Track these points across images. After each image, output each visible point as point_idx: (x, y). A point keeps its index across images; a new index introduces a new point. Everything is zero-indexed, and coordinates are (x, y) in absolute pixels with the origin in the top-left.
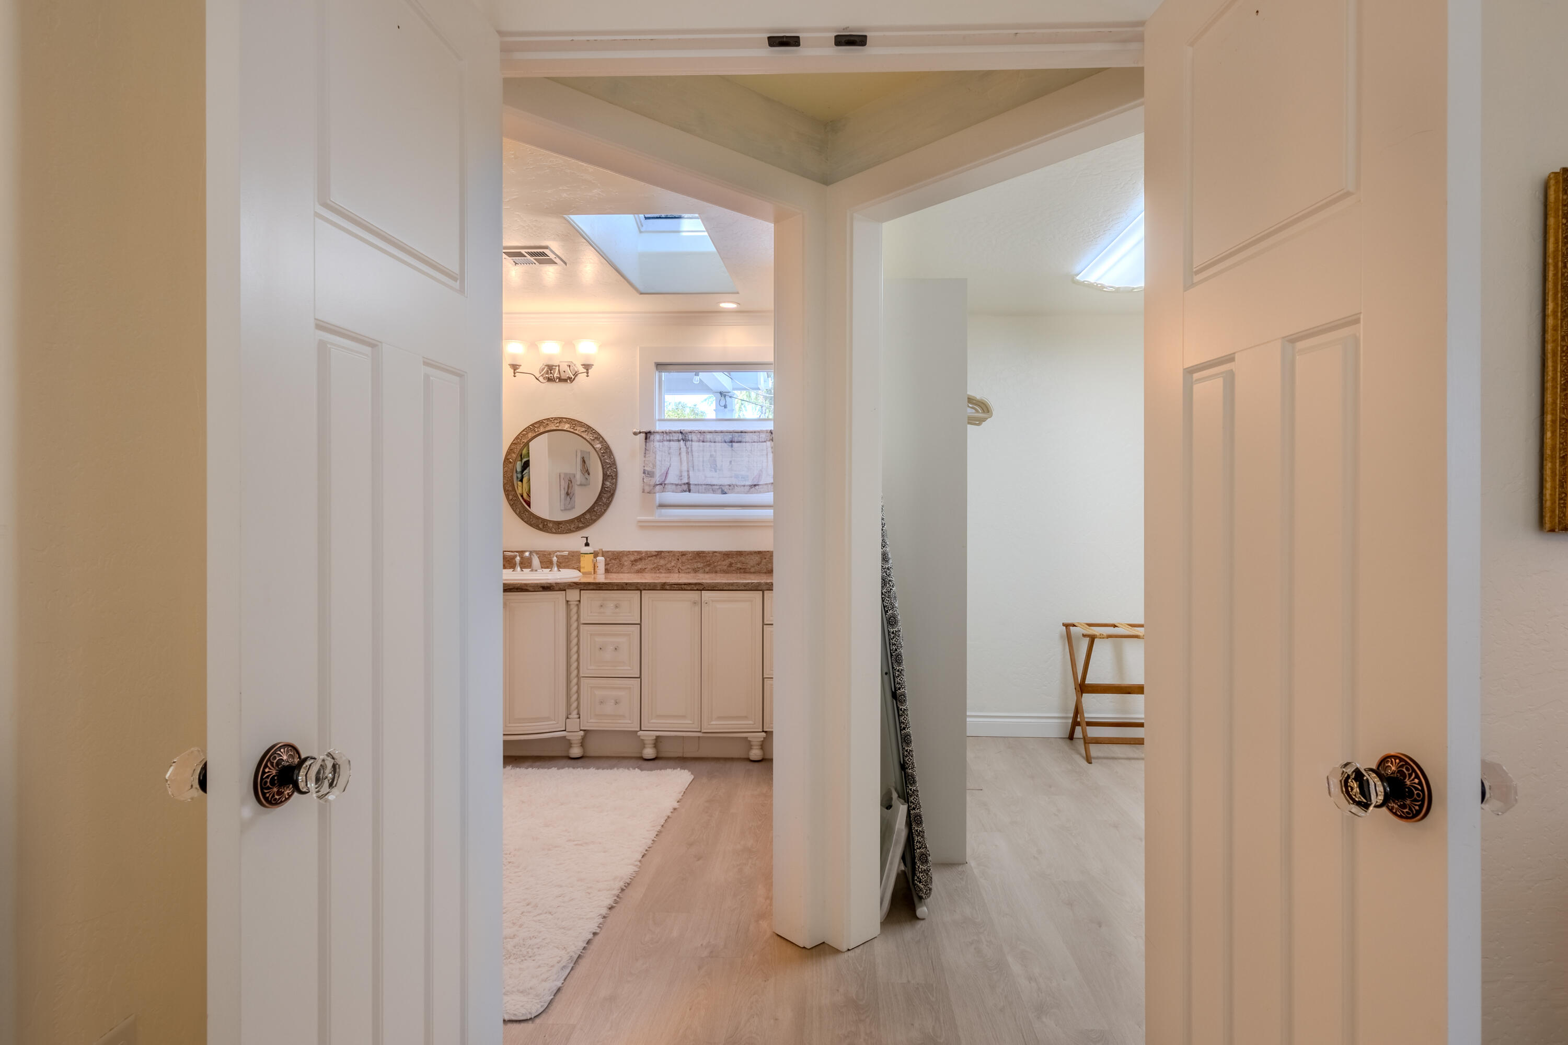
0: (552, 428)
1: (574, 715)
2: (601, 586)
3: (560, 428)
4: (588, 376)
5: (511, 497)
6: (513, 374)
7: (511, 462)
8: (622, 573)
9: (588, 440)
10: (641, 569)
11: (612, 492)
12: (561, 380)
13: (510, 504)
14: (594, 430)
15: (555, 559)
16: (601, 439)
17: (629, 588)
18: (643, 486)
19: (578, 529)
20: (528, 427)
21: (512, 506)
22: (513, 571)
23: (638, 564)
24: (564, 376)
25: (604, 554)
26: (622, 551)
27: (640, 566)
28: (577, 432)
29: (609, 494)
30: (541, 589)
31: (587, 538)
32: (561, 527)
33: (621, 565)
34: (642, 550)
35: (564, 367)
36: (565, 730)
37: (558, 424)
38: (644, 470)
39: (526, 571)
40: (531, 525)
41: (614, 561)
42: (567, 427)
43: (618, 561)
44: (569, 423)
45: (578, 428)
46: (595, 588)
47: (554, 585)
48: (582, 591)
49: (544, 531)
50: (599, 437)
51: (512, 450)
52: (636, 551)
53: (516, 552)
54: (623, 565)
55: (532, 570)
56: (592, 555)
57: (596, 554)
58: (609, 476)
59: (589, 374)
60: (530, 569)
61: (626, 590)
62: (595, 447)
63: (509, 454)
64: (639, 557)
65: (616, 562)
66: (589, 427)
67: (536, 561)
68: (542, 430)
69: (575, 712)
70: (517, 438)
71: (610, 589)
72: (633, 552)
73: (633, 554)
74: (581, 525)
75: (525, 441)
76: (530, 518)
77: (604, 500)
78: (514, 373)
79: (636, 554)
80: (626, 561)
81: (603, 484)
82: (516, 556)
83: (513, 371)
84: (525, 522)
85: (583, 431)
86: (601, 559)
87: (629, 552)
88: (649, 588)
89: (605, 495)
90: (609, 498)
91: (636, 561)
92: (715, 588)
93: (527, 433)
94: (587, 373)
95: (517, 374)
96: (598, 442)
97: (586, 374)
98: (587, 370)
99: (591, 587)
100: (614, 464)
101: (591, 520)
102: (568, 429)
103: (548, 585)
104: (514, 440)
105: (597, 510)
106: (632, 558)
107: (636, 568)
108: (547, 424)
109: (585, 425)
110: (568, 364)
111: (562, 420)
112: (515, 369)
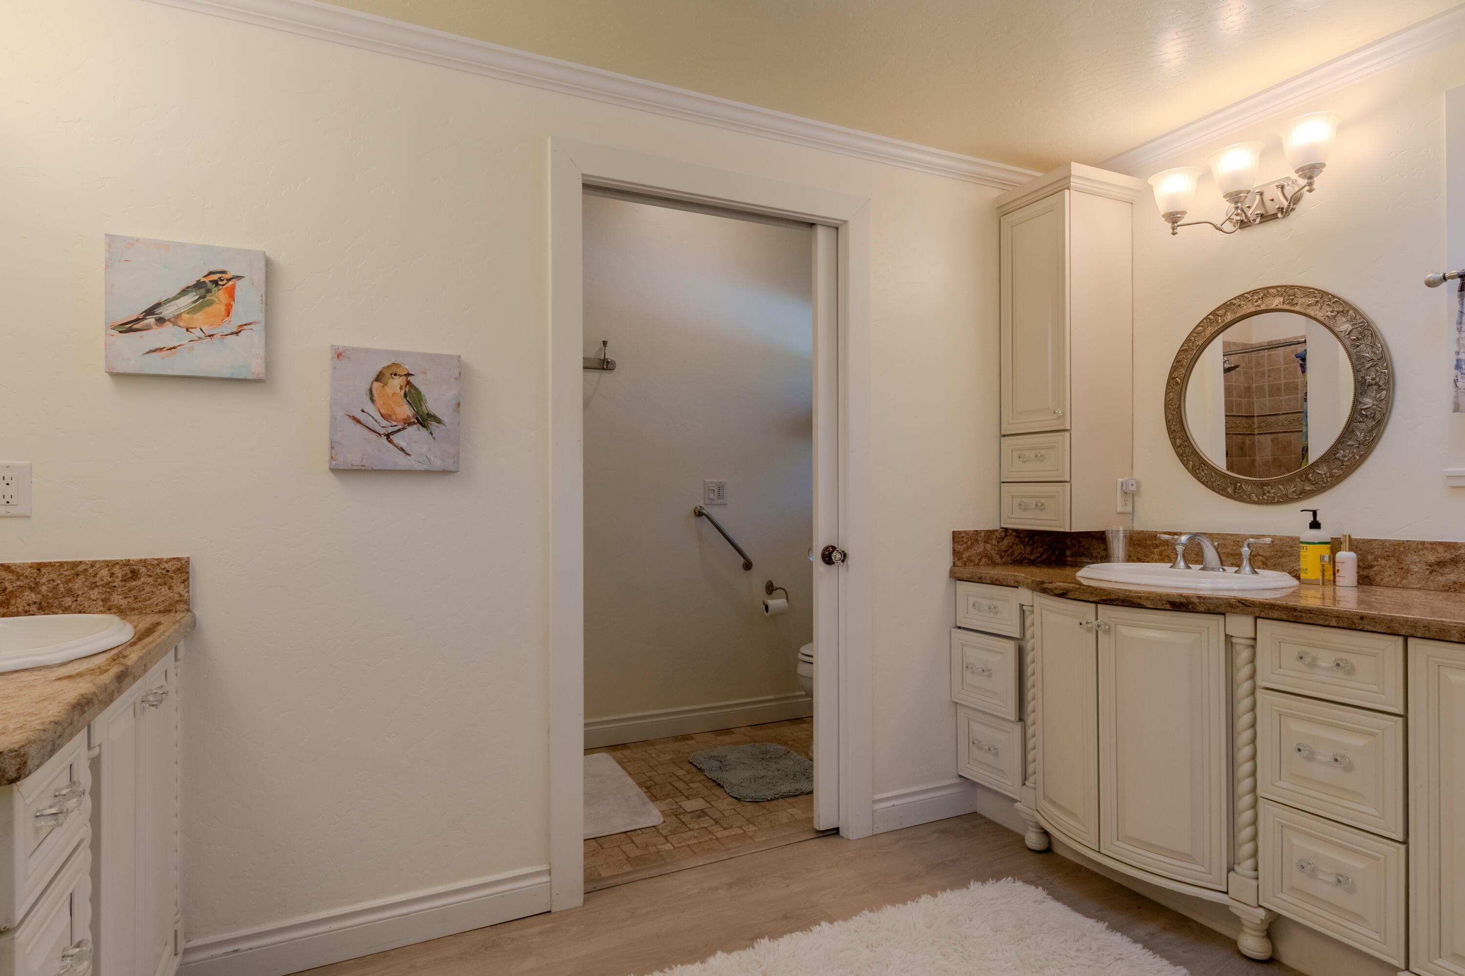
0: (1248, 311)
1: (1246, 870)
2: (1299, 614)
3: (1263, 307)
4: (1313, 192)
5: (1178, 441)
6: (1171, 231)
7: (1177, 383)
8: (1404, 588)
9: (1322, 319)
10: (1455, 583)
11: (1378, 416)
12: (1266, 218)
13: (1177, 453)
14: (1334, 297)
15: (1245, 550)
16: (1351, 312)
17: (1370, 628)
18: (1456, 397)
19: (1300, 495)
20: (1207, 318)
21: (1180, 456)
22: (1171, 567)
23: (1447, 570)
24: (1272, 208)
25: (1355, 545)
26: (1403, 542)
27: (1453, 577)
28: (1297, 308)
29: (1371, 423)
30: (1168, 607)
31: (1315, 513)
32: (1269, 492)
34: (1459, 541)
35: (1273, 192)
36: (1227, 893)
37: (1260, 302)
38: (1458, 360)
39: (1195, 567)
40: (1213, 488)
41: (1383, 562)
42: (1277, 302)
43: (1395, 561)
44: (1282, 295)
45: (1301, 301)
46: (1284, 617)
47: (1196, 601)
48: (1259, 620)
49: (1236, 499)
50: (1346, 309)
51: (1180, 361)
52: (1440, 543)
53: (1180, 534)
54: (1408, 571)
55: (1203, 569)
56: (1329, 546)
57: (1335, 545)
58: (1370, 385)
59: (1314, 187)
60: (1202, 566)
61: (1362, 630)
62: (1337, 330)
63: (1175, 370)
64: (1448, 556)
65: (1389, 564)
66: (1323, 294)
67: (1210, 553)
68: (1230, 317)
69: (1249, 863)
70: (1188, 340)
71: (1321, 622)
72: (1432, 543)
73: (1432, 548)
74: (1308, 488)
75: (1200, 343)
76: (1212, 476)
77: (1360, 436)
78: (1173, 229)
79: (1441, 549)
80: (1414, 563)
81: (1356, 402)
82: (1177, 542)
83: (1169, 226)
84: (1203, 483)
85: (1309, 305)
86: (1347, 558)
87: (1423, 543)
88: (1428, 636)
89: (1362, 426)
90: (1371, 431)
91: (1441, 564)
93: (1205, 329)
94: (1311, 184)
95: (1179, 229)
96: (1344, 320)
97: (1309, 190)
98: (1311, 178)
99: (1276, 614)
100: (1383, 359)
101: (1332, 476)
102: (1280, 307)
103: (1183, 600)
104: (1183, 345)
105: (1344, 456)
106: (1432, 558)
107: (1441, 578)
108: (1239, 305)
109: (1316, 292)
110: (1277, 184)
111: (1268, 292)
112: (1174, 222)
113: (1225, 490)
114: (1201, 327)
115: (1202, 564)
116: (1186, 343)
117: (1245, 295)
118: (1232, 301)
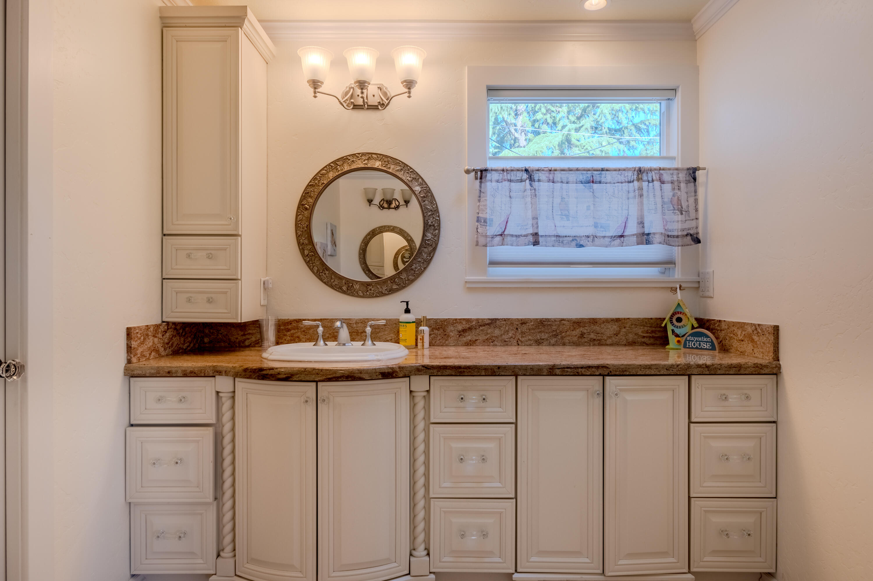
0: (359, 166)
1: (421, 551)
2: (462, 370)
3: (369, 165)
4: (409, 97)
5: (306, 252)
6: (313, 94)
7: (306, 209)
8: (447, 345)
9: (406, 181)
10: (470, 341)
11: (434, 246)
12: (368, 107)
13: (305, 260)
14: (411, 168)
15: (368, 330)
16: (420, 180)
17: (503, 373)
18: (477, 238)
19: (391, 291)
20: (329, 165)
21: (307, 263)
22: (314, 345)
23: (467, 334)
24: (373, 102)
25: (428, 322)
26: (446, 319)
27: (469, 338)
28: (390, 171)
29: (430, 249)
30: (380, 377)
31: (407, 303)
32: (371, 290)
33: (446, 336)
34: (473, 318)
35: (373, 91)
36: (409, 574)
37: (366, 162)
38: (478, 217)
39: (331, 344)
40: (332, 287)
41: (436, 331)
42: (377, 164)
43: (442, 331)
44: (380, 161)
45: (392, 167)
46: (453, 374)
47: (398, 370)
48: (431, 377)
49: (348, 295)
50: (417, 177)
51: (308, 193)
52: (464, 319)
53: (318, 320)
54: (448, 336)
55: (339, 344)
56: (415, 324)
57: (418, 323)
58: (430, 226)
59: (411, 95)
60: (337, 343)
61: (499, 375)
62: (414, 189)
63: (304, 199)
64: (468, 326)
65: (439, 332)
66: (404, 165)
67: (344, 334)
68: (346, 168)
69: (422, 547)
70: (314, 178)
71: (476, 374)
72: (460, 319)
73: (460, 322)
74: (395, 287)
75: (325, 182)
76: (332, 278)
77: (425, 256)
78: (315, 93)
79: (464, 323)
80: (451, 331)
81: (424, 235)
82: (318, 326)
83: (312, 90)
84: (325, 283)
85: (398, 170)
86: (424, 330)
87: (456, 320)
88: (532, 374)
89: (426, 250)
90: (430, 254)
91: (464, 331)
92: (625, 373)
93: (328, 172)
94: (409, 93)
95: (318, 95)
96: (417, 184)
97: (407, 95)
98: (409, 89)
99: (448, 372)
100: (436, 211)
101: (408, 280)
102: (380, 167)
103: (390, 370)
104: (310, 182)
105: (416, 268)
106: (460, 328)
107: (464, 339)
108: (353, 161)
109: (400, 162)
110: (379, 86)
111: (371, 156)
112: (315, 88)
113: (340, 288)
114: (325, 171)
115: (337, 341)
116: (313, 180)
117: (357, 155)
118: (348, 157)
